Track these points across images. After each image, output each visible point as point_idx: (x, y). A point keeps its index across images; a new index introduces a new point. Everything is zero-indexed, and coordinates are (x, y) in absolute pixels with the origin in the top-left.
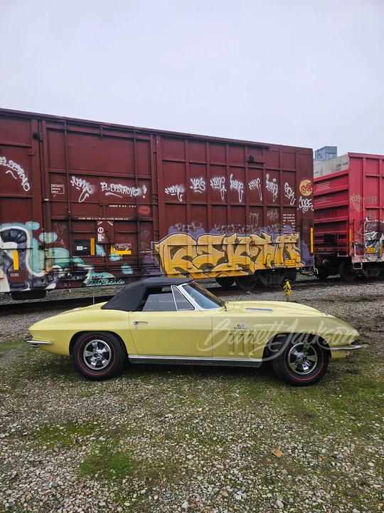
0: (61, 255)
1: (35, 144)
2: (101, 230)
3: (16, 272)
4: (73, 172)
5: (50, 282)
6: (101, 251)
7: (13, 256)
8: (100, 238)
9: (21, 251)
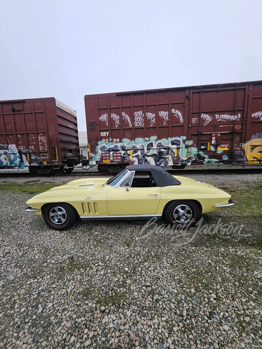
0: (194, 150)
1: (187, 101)
2: (214, 138)
3: (175, 157)
4: (202, 111)
5: (189, 162)
6: (212, 149)
7: (175, 151)
8: (213, 142)
9: (178, 149)
